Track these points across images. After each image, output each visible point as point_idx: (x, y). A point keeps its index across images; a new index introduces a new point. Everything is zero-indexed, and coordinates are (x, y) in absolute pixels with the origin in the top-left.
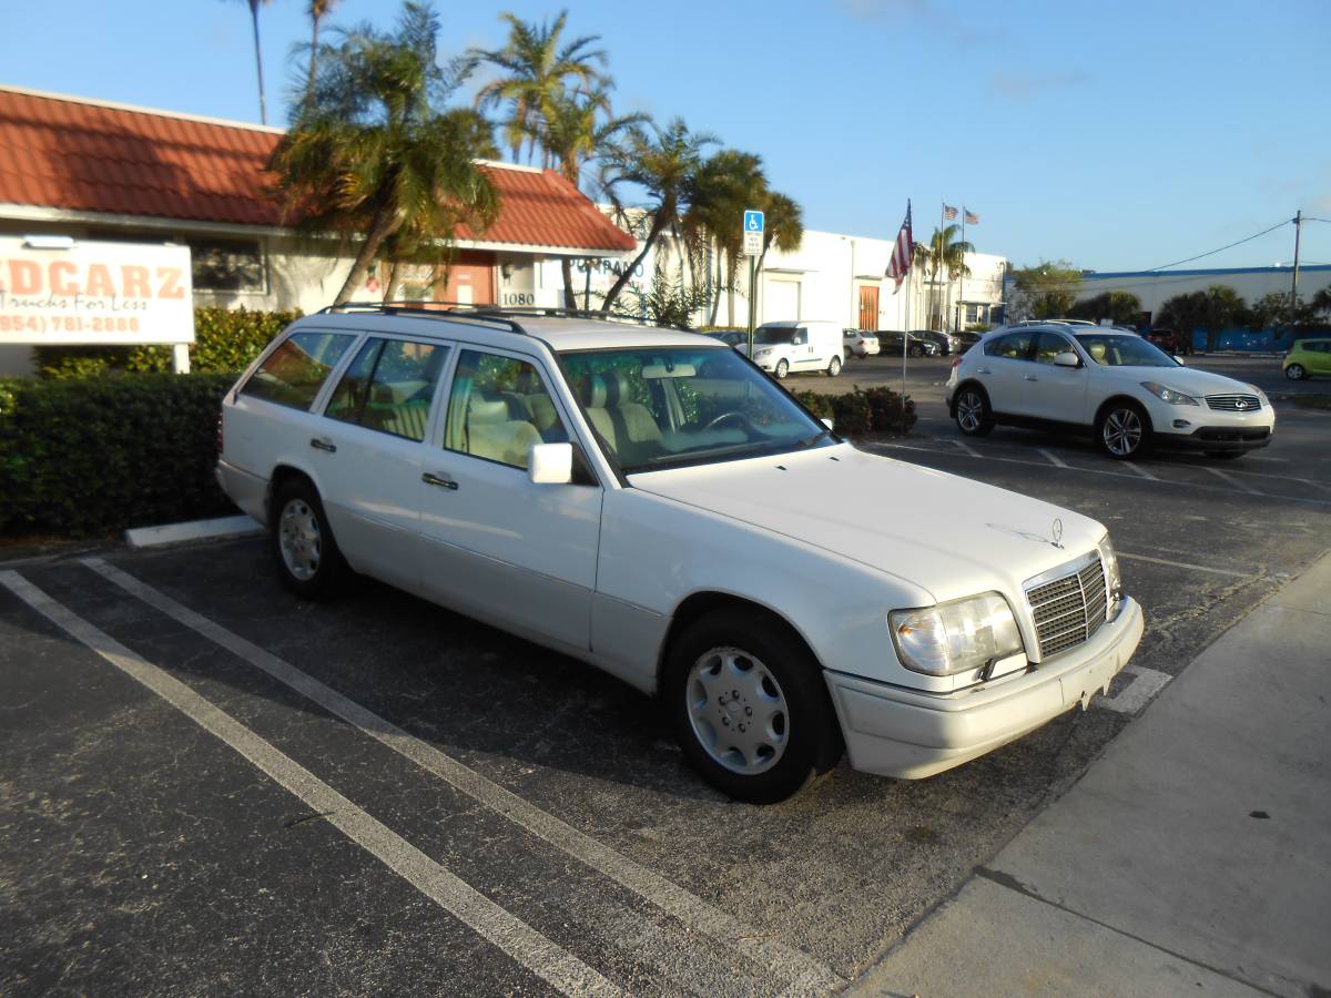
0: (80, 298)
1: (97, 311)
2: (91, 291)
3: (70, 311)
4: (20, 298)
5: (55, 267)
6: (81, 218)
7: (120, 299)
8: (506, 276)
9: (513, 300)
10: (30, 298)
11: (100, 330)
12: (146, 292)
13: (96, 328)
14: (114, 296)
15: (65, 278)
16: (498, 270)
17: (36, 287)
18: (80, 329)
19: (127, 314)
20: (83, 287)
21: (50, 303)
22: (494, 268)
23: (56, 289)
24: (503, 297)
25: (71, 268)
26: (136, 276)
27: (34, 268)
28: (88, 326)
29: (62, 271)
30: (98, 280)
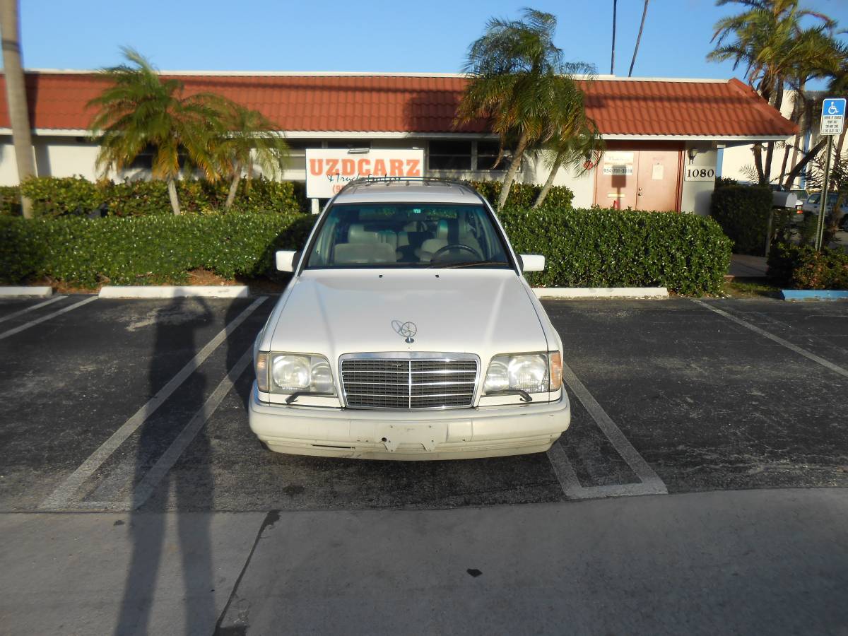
0: (370, 176)
2: (376, 173)
4: (345, 177)
5: (361, 162)
6: (423, 136)
7: (388, 177)
8: (691, 157)
9: (695, 174)
10: (351, 177)
12: (401, 173)
14: (386, 175)
15: (365, 167)
16: (686, 154)
17: (352, 172)
20: (372, 172)
22: (683, 152)
24: (687, 173)
25: (368, 162)
26: (397, 164)
29: (364, 164)
30: (379, 167)
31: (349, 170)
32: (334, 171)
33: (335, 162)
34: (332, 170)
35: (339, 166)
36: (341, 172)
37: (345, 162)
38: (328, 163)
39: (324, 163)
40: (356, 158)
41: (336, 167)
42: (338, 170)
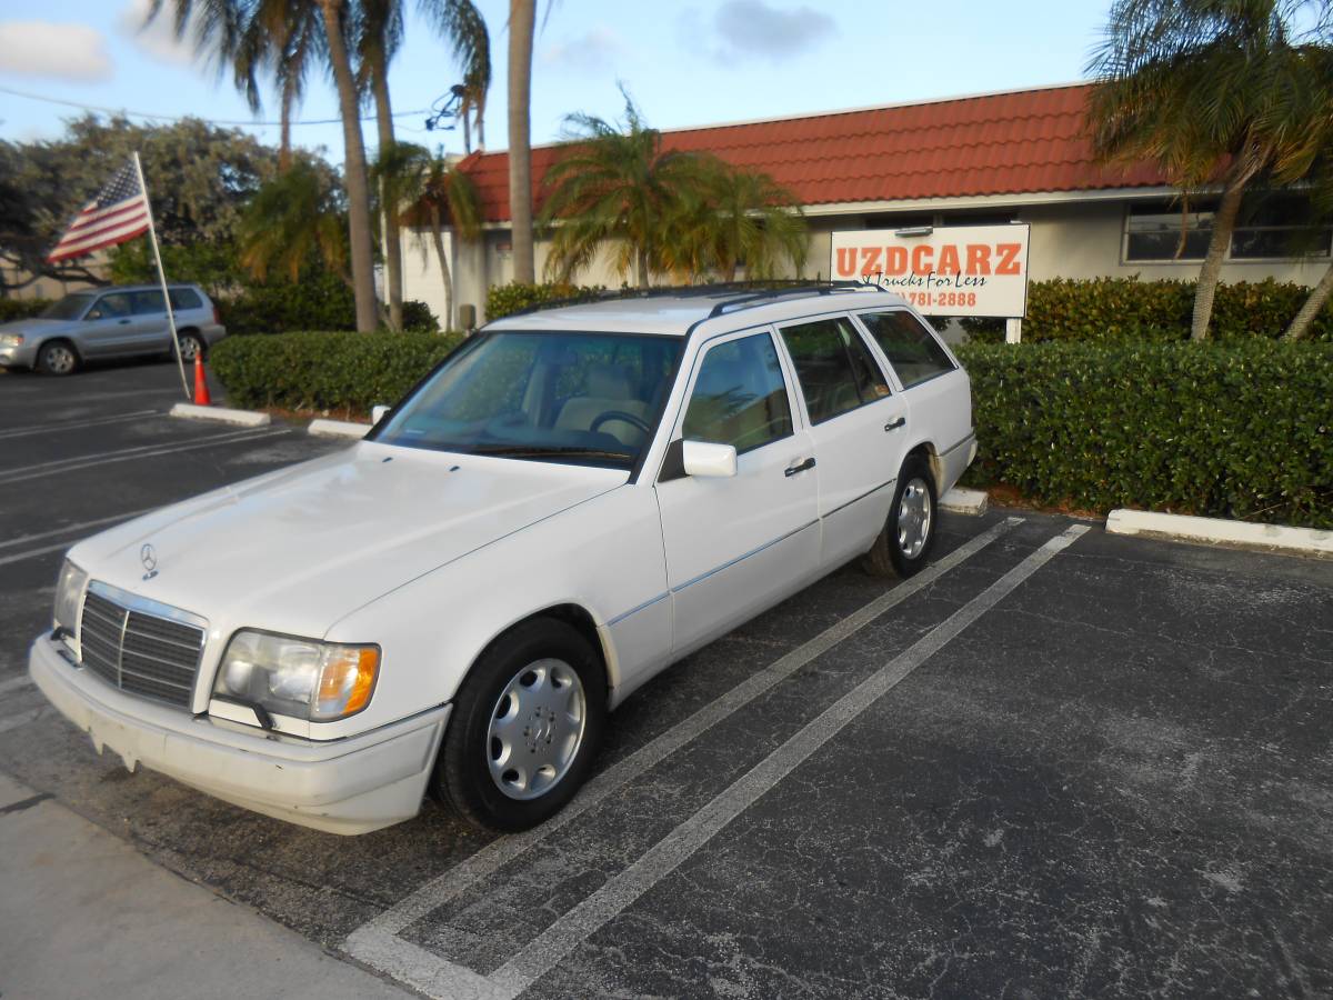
0: (933, 276)
1: (944, 288)
2: (942, 271)
3: (923, 288)
4: (891, 278)
5: (917, 251)
7: (963, 277)
10: (900, 278)
11: (944, 304)
12: (986, 270)
13: (941, 303)
14: (959, 274)
15: (924, 259)
17: (903, 269)
18: (929, 304)
19: (967, 290)
20: (935, 268)
21: (911, 282)
23: (916, 270)
25: (929, 251)
26: (979, 254)
27: (903, 252)
28: (935, 301)
29: (923, 254)
30: (948, 260)
31: (897, 266)
32: (873, 268)
33: (876, 252)
34: (871, 265)
35: (882, 260)
36: (884, 269)
37: (891, 251)
38: (864, 256)
39: (859, 255)
40: (910, 245)
41: (877, 262)
42: (879, 266)
